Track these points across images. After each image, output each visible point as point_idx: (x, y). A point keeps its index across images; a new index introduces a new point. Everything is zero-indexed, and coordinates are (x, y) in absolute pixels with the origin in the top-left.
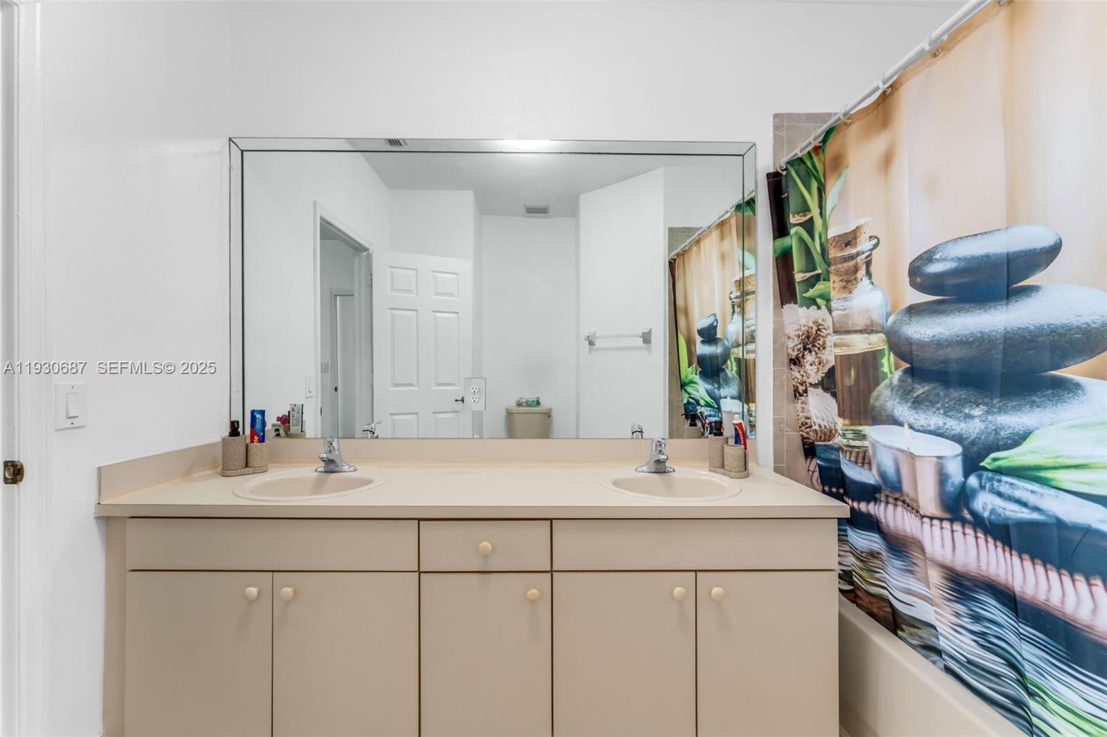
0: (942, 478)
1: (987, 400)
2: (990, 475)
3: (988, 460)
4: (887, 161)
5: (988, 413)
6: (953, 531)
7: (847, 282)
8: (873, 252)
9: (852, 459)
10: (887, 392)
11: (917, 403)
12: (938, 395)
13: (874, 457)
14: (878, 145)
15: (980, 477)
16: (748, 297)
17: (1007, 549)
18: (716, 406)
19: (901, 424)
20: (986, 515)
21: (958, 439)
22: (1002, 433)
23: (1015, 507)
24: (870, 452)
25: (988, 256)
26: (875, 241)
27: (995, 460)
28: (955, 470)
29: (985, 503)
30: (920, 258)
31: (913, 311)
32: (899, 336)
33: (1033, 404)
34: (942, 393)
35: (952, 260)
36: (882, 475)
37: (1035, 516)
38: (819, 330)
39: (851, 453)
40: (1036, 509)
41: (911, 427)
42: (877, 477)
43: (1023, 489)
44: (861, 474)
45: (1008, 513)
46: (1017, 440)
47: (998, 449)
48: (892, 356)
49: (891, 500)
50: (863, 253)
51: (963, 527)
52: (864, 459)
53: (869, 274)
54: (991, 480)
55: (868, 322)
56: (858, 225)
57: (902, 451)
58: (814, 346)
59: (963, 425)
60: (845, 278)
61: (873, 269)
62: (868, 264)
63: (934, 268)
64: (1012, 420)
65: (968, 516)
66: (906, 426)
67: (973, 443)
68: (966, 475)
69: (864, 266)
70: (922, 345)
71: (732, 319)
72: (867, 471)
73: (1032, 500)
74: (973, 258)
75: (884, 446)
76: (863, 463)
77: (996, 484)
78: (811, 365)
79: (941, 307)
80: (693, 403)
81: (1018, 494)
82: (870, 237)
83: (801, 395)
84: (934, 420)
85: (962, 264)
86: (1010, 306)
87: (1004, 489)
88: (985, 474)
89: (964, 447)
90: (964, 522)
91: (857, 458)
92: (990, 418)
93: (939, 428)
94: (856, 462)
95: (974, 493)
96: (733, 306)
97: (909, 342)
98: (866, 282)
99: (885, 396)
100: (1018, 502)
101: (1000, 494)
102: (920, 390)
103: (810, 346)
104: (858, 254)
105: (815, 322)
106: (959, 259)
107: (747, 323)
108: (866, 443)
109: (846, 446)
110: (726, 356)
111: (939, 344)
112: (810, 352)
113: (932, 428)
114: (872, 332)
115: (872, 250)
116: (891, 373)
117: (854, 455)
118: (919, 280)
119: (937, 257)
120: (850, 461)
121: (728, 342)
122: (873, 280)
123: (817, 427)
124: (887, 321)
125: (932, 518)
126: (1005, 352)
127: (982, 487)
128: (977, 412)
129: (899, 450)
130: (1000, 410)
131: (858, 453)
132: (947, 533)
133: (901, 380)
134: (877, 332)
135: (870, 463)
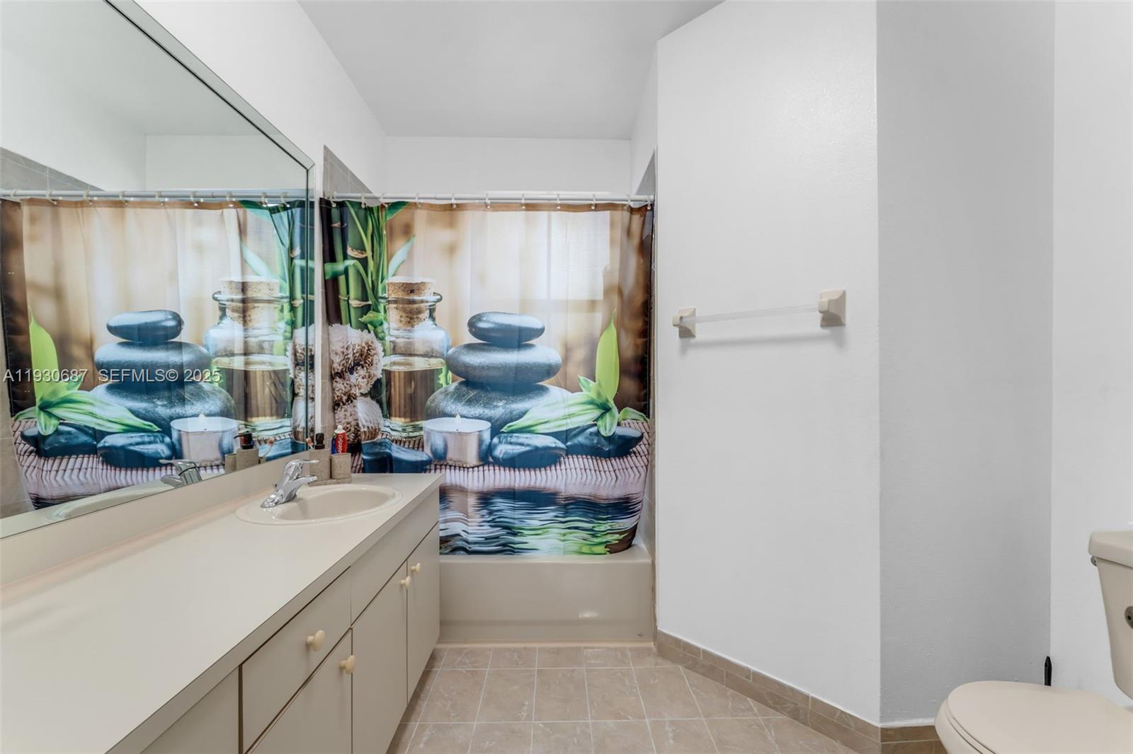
0: (481, 442)
1: (506, 397)
2: (506, 435)
3: (506, 427)
4: (452, 250)
5: (506, 404)
6: (484, 471)
7: (411, 318)
8: (437, 304)
9: (411, 446)
10: (442, 397)
11: (470, 402)
12: (481, 396)
13: (428, 441)
14: (444, 235)
15: (499, 438)
16: (256, 305)
17: (512, 469)
18: (159, 429)
19: (454, 416)
20: (501, 456)
21: (489, 419)
22: (514, 413)
23: (518, 447)
24: (425, 438)
25: (510, 325)
26: (439, 297)
27: (509, 427)
28: (487, 436)
29: (502, 450)
30: (474, 317)
31: (470, 347)
32: (458, 362)
33: (530, 398)
34: (483, 395)
35: (492, 323)
36: (434, 452)
37: (528, 448)
38: (369, 350)
39: (410, 442)
40: (528, 445)
41: (462, 416)
42: (430, 454)
43: (523, 438)
44: (416, 455)
45: (515, 451)
46: (522, 415)
47: (512, 421)
48: (450, 374)
49: (438, 467)
50: (427, 302)
51: (489, 467)
52: (418, 444)
53: (432, 317)
54: (506, 437)
55: (429, 349)
56: (424, 281)
57: (450, 433)
58: (365, 363)
59: (493, 411)
60: (410, 315)
61: (436, 314)
62: (432, 311)
63: (482, 325)
64: (518, 406)
65: (491, 460)
66: (458, 416)
67: (497, 420)
68: (492, 439)
69: (428, 311)
70: (474, 368)
71: (219, 324)
72: (421, 452)
73: (526, 441)
74: (502, 325)
75: (438, 432)
76: (418, 448)
77: (509, 439)
78: (363, 378)
79: (486, 347)
80: (69, 433)
81: (520, 440)
82: (434, 293)
83: (344, 404)
84: (478, 410)
85: (497, 326)
86: (521, 352)
87: (513, 440)
88: (503, 435)
89: (492, 424)
90: (488, 464)
91: (414, 445)
92: (507, 406)
93: (480, 415)
94: (413, 448)
95: (495, 446)
96: (223, 310)
97: (467, 366)
98: (429, 322)
99: (438, 399)
100: (522, 444)
101: (511, 443)
102: (472, 394)
103: (362, 363)
104: (422, 302)
105: (367, 343)
106: (496, 323)
107: (252, 332)
108: (422, 433)
109: (405, 438)
110: (203, 364)
111: (483, 368)
112: (363, 367)
113: (477, 415)
114: (431, 356)
115: (436, 302)
116: (447, 384)
117: (412, 443)
118: (473, 330)
119: (485, 319)
120: (409, 448)
121: (208, 350)
122: (437, 322)
123: (366, 429)
124: (448, 351)
125: (473, 468)
126: (516, 374)
127: (500, 442)
128: (501, 404)
129: (447, 432)
130: (513, 402)
131: (415, 441)
132: (481, 473)
133: (456, 389)
134: (436, 357)
135: (423, 447)
